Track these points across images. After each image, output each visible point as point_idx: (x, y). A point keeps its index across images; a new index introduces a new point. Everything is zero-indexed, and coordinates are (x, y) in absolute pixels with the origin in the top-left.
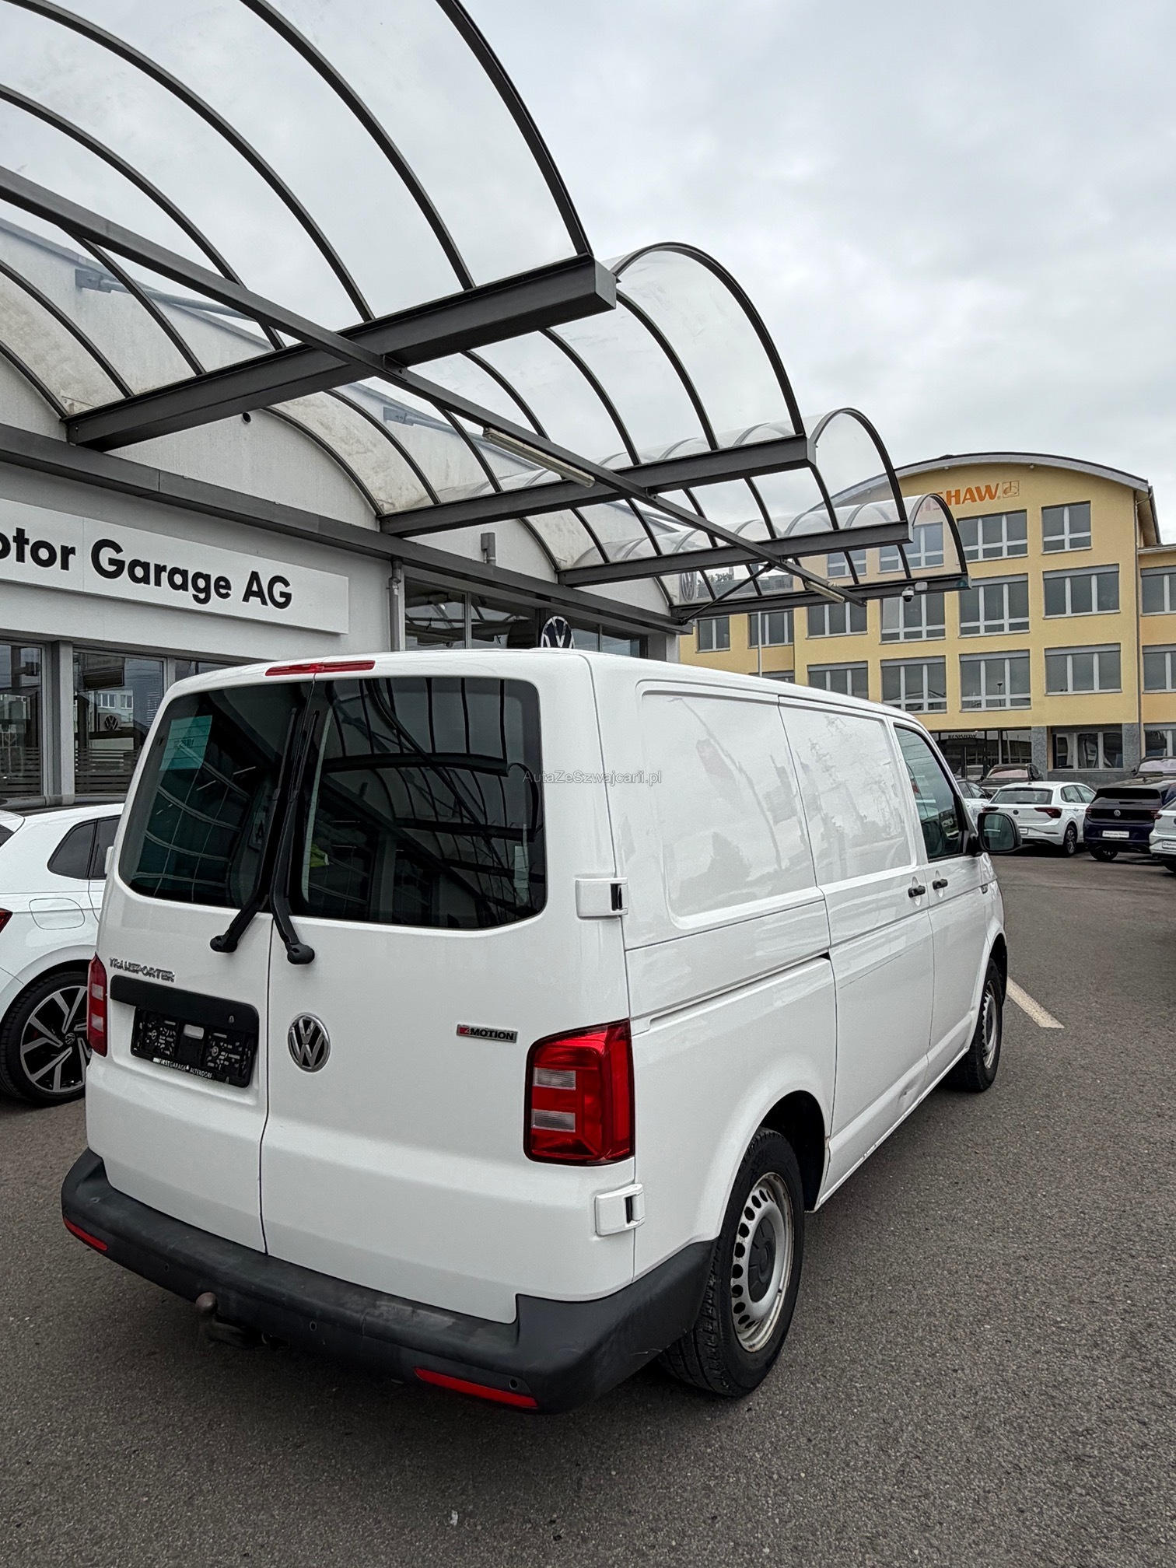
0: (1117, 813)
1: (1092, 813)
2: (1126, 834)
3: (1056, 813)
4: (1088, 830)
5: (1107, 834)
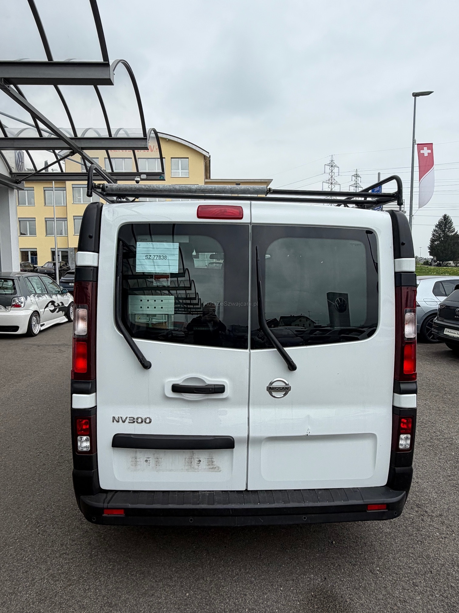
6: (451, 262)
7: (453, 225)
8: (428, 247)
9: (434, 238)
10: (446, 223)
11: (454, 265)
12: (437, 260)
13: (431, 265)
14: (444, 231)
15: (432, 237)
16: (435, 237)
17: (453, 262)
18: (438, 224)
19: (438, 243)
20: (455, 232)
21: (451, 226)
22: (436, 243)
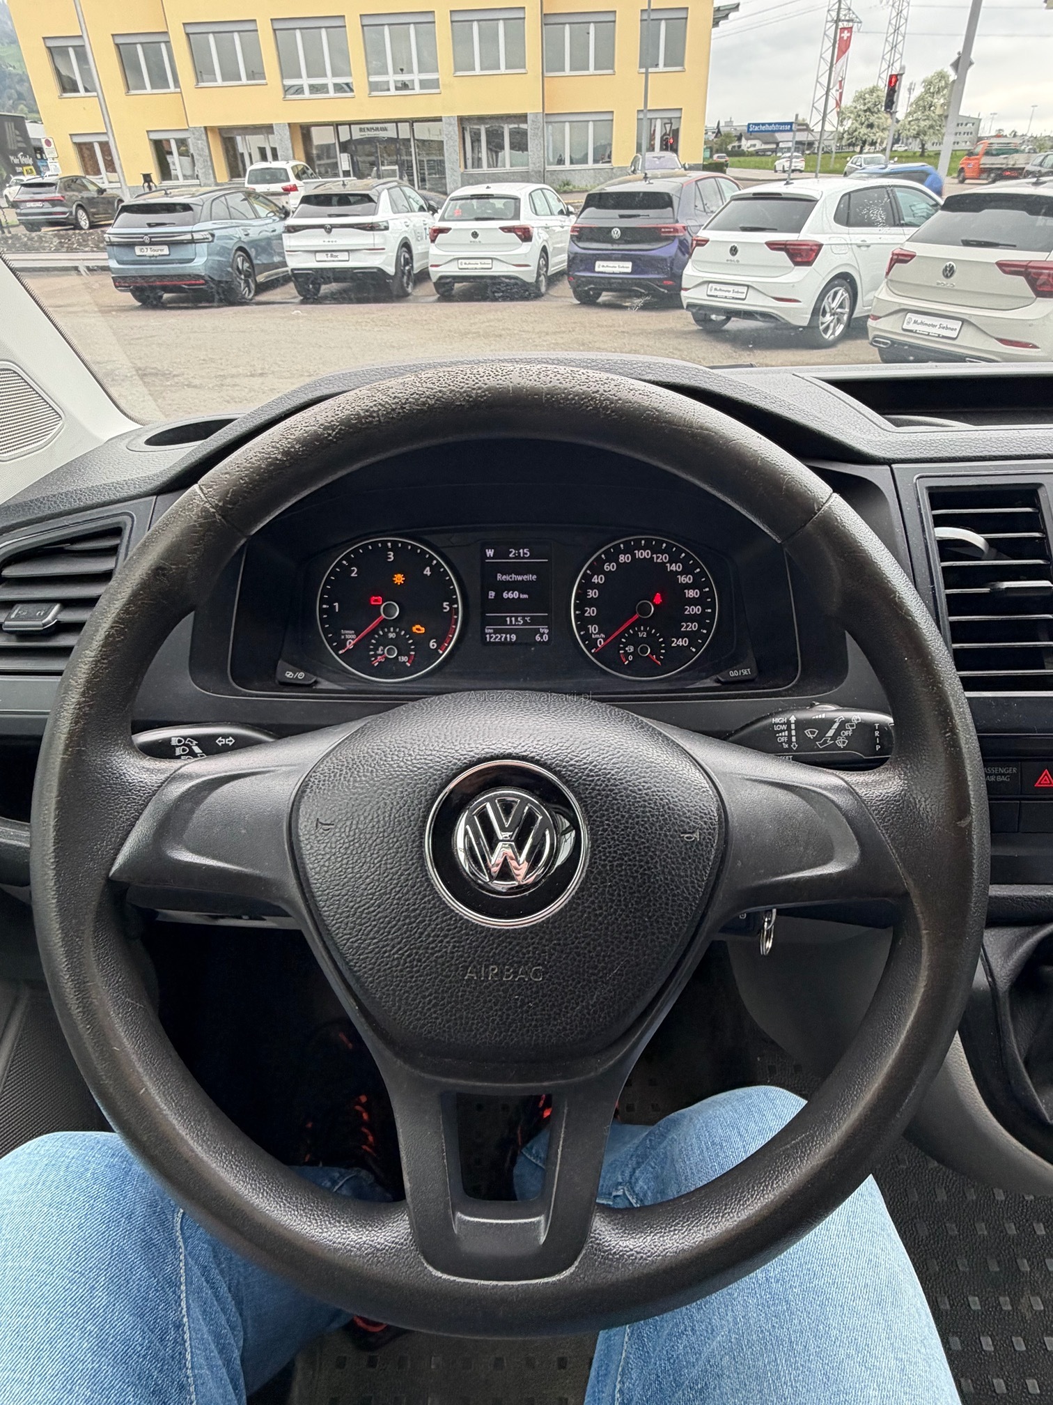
0: (616, 234)
1: (580, 234)
2: (627, 267)
3: (526, 235)
4: (573, 260)
5: (602, 267)
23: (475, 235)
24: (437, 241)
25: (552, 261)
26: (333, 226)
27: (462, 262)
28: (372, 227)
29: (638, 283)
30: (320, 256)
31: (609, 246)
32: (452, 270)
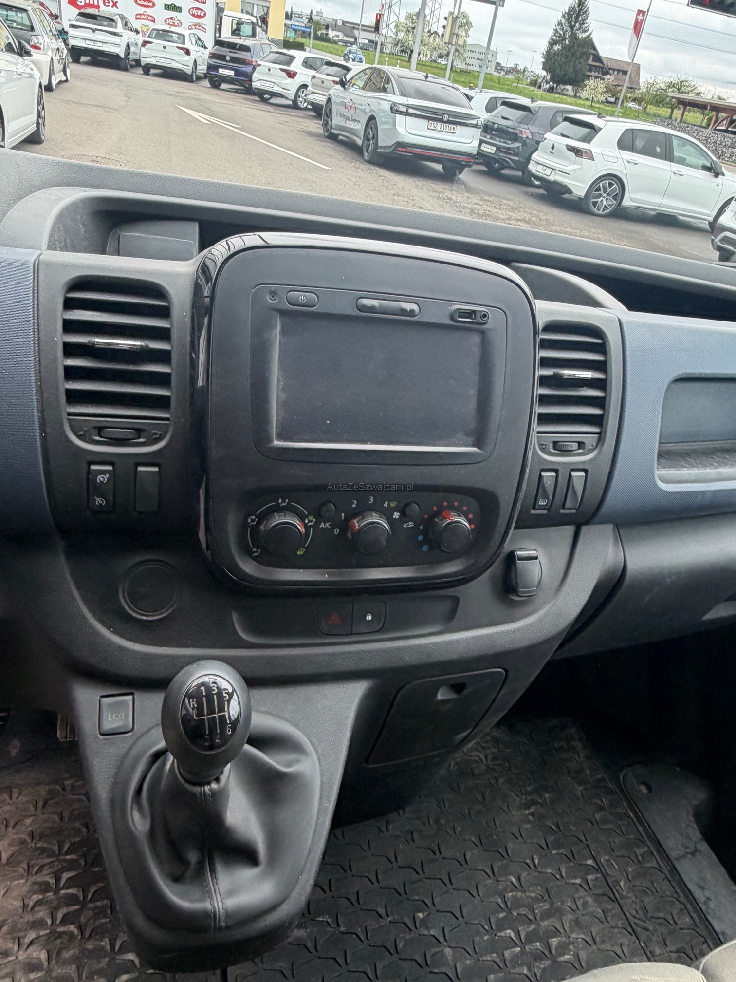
0: (228, 58)
1: (213, 56)
2: (232, 73)
3: (188, 52)
4: (210, 67)
5: (222, 71)
6: (569, 88)
7: (588, 19)
8: (543, 54)
9: (554, 38)
10: (579, 11)
11: (572, 94)
12: (552, 79)
13: (540, 87)
14: (572, 27)
15: (552, 34)
16: (556, 37)
17: (573, 88)
18: (567, 11)
19: (558, 49)
20: (589, 32)
21: (586, 19)
22: (557, 47)
23: (164, 47)
24: (146, 47)
25: (199, 67)
26: (97, 29)
27: (158, 59)
28: (115, 34)
29: (238, 81)
30: (87, 42)
31: (225, 63)
32: (153, 61)
